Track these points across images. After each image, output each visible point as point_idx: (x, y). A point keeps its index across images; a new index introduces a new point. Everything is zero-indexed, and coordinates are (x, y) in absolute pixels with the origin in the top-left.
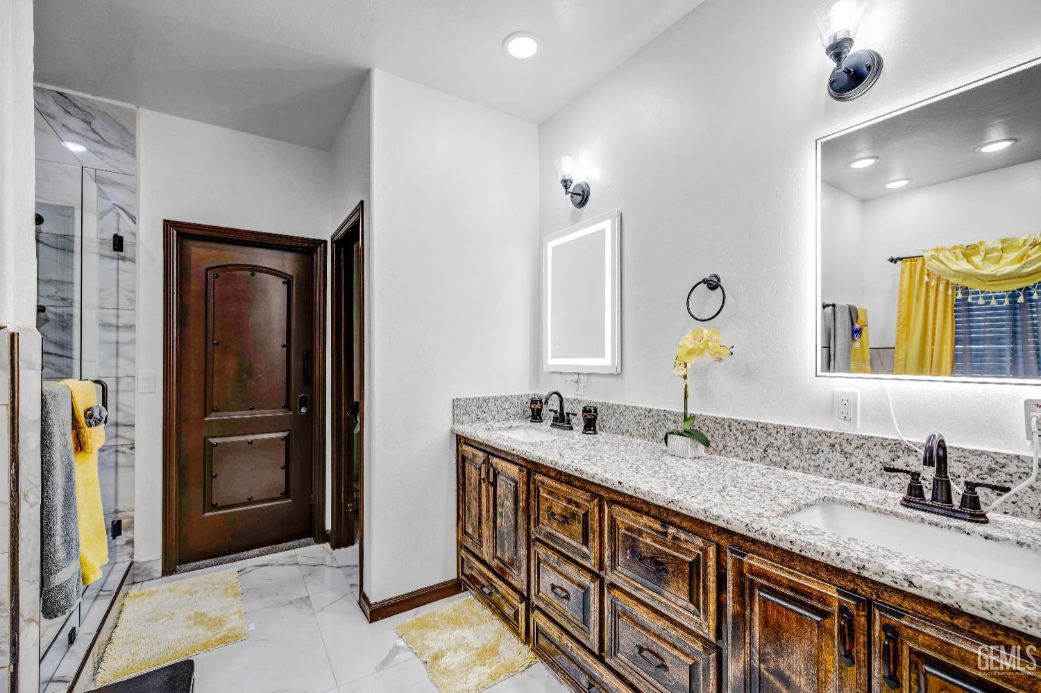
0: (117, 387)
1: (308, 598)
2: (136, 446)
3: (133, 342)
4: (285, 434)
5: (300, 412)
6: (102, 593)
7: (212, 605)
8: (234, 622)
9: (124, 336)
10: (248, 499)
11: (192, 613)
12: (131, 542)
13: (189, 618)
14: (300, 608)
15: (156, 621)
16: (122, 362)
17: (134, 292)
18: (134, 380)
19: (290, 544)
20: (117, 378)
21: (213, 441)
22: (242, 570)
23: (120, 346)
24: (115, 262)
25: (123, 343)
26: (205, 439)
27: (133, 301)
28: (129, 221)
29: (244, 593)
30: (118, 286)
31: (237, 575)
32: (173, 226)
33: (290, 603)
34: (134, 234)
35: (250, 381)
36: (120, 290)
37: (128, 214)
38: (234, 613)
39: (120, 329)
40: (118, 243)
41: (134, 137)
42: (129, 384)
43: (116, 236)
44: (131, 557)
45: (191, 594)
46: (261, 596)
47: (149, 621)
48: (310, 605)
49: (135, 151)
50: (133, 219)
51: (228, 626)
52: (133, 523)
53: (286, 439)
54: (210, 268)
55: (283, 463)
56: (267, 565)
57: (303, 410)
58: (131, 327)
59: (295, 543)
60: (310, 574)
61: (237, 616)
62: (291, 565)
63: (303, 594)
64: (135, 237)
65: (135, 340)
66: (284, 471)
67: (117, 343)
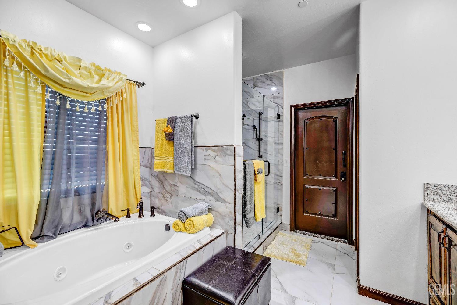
0: (278, 163)
1: (334, 265)
2: (283, 183)
3: (282, 149)
4: (335, 189)
5: (341, 180)
6: (271, 228)
7: (299, 249)
8: (303, 258)
9: (280, 147)
10: (319, 213)
11: (292, 248)
12: (281, 216)
13: (291, 248)
14: (329, 267)
15: (283, 244)
16: (279, 155)
17: (282, 132)
18: (282, 162)
19: (337, 239)
20: (278, 160)
21: (306, 186)
22: (314, 241)
23: (279, 150)
24: (278, 122)
25: (280, 149)
26: (304, 185)
27: (282, 135)
28: (281, 108)
29: (311, 249)
30: (278, 131)
31: (311, 241)
32: (293, 107)
33: (326, 263)
34: (282, 112)
35: (319, 164)
36: (279, 132)
37: (281, 106)
38: (305, 255)
39: (279, 145)
40: (278, 116)
41: (283, 80)
42: (281, 162)
43: (277, 114)
44: (282, 220)
45: (295, 241)
46: (316, 254)
47: (281, 243)
48: (334, 269)
49: (283, 85)
50: (282, 107)
51: (301, 258)
52: (282, 209)
53: (335, 191)
54: (305, 120)
55: (334, 202)
56: (323, 243)
57: (343, 179)
58: (282, 144)
59: (339, 239)
60: (340, 256)
61: (305, 256)
62: (333, 248)
63: (333, 263)
64: (283, 113)
65: (282, 148)
66: (334, 205)
67: (278, 149)
